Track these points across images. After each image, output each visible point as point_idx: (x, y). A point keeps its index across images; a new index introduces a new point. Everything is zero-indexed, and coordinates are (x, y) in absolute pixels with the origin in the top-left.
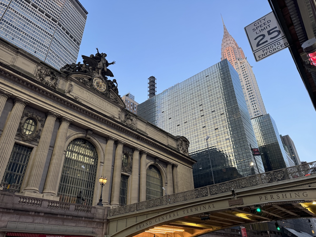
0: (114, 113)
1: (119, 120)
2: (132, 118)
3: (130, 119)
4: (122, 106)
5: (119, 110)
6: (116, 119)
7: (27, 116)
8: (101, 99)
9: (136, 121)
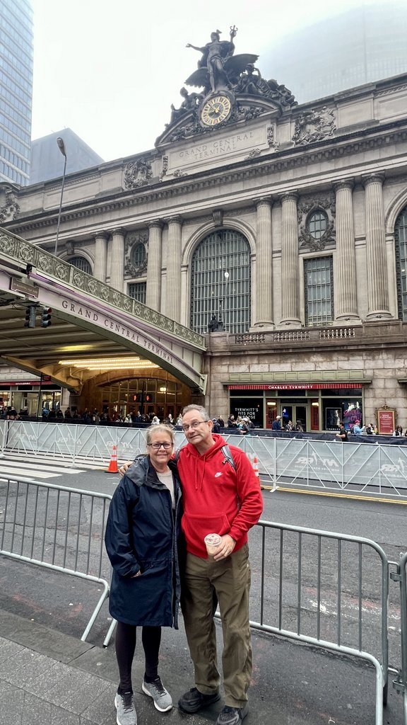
0: (257, 143)
1: (272, 151)
2: (316, 115)
3: (310, 123)
4: (269, 113)
5: (269, 125)
6: (263, 154)
7: (131, 245)
8: (221, 138)
9: (334, 113)
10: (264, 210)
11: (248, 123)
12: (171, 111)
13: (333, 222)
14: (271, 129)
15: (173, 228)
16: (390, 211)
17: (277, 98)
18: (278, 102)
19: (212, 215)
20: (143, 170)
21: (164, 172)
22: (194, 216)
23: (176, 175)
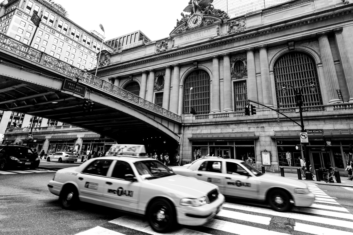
0: (212, 34)
1: (219, 37)
2: (237, 23)
3: (235, 26)
4: (218, 22)
5: (217, 27)
6: (215, 38)
7: (158, 76)
8: (197, 32)
9: (245, 22)
10: (215, 61)
11: (209, 26)
12: (177, 21)
13: (246, 66)
14: (218, 28)
15: (176, 69)
16: (271, 61)
17: (221, 16)
18: (222, 18)
19: (193, 63)
20: (164, 45)
21: (173, 46)
22: (185, 64)
23: (178, 47)
